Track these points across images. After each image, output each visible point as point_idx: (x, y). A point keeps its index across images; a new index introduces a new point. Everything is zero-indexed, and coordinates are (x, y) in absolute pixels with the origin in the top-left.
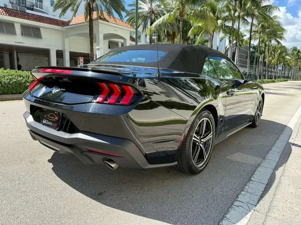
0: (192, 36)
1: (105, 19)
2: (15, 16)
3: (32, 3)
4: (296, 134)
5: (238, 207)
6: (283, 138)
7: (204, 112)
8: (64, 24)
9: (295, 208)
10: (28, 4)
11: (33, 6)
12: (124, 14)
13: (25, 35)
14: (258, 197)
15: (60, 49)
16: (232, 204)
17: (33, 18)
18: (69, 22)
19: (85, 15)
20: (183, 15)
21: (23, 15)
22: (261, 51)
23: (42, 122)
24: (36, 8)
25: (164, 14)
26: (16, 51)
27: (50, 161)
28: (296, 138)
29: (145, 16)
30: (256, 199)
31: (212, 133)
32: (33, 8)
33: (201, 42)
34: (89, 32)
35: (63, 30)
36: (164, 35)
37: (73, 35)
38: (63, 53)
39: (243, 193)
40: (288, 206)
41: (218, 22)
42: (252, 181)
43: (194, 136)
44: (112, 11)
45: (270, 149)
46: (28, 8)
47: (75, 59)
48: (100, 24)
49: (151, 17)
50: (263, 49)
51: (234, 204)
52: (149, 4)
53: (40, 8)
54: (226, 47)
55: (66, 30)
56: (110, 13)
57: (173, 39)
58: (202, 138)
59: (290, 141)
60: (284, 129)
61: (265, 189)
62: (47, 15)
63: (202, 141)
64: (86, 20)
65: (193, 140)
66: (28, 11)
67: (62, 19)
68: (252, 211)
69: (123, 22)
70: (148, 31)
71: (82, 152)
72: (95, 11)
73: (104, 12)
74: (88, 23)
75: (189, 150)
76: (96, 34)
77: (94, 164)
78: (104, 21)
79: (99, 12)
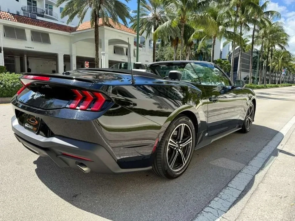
0: (196, 41)
1: (110, 26)
2: (25, 22)
3: (42, 10)
4: (286, 141)
5: (207, 213)
6: (272, 144)
7: (181, 118)
8: (71, 30)
9: (266, 216)
10: (39, 11)
11: (43, 13)
12: (128, 20)
13: (34, 41)
14: (230, 204)
15: (68, 53)
16: (202, 210)
17: (42, 24)
18: (76, 28)
19: (91, 22)
20: (185, 21)
21: (33, 21)
22: (265, 56)
23: (25, 126)
24: (46, 15)
25: (167, 20)
26: (27, 55)
27: (35, 162)
28: (285, 144)
29: (149, 23)
30: (228, 206)
31: (191, 138)
32: (43, 15)
33: (204, 47)
34: (94, 38)
35: (70, 35)
36: (167, 41)
37: (79, 41)
38: (70, 58)
39: (216, 199)
40: (259, 214)
41: (219, 28)
42: (228, 188)
43: (170, 141)
44: (117, 17)
45: (256, 155)
46: (39, 14)
47: (82, 63)
48: (105, 30)
49: (155, 23)
50: (267, 54)
51: (204, 210)
52: (153, 11)
53: (50, 15)
54: (230, 52)
55: (73, 36)
56: (115, 19)
57: (177, 44)
58: (181, 143)
59: (278, 148)
60: (275, 135)
61: (240, 195)
62: (56, 21)
63: (181, 146)
64: (92, 26)
65: (169, 145)
66: (38, 18)
67: (70, 25)
68: (221, 218)
69: (127, 28)
70: (152, 36)
71: (57, 155)
72: (100, 17)
73: (109, 18)
74: (94, 29)
75: (164, 155)
76: (101, 40)
77: (69, 167)
78: (110, 27)
79: (105, 19)
